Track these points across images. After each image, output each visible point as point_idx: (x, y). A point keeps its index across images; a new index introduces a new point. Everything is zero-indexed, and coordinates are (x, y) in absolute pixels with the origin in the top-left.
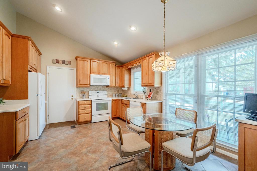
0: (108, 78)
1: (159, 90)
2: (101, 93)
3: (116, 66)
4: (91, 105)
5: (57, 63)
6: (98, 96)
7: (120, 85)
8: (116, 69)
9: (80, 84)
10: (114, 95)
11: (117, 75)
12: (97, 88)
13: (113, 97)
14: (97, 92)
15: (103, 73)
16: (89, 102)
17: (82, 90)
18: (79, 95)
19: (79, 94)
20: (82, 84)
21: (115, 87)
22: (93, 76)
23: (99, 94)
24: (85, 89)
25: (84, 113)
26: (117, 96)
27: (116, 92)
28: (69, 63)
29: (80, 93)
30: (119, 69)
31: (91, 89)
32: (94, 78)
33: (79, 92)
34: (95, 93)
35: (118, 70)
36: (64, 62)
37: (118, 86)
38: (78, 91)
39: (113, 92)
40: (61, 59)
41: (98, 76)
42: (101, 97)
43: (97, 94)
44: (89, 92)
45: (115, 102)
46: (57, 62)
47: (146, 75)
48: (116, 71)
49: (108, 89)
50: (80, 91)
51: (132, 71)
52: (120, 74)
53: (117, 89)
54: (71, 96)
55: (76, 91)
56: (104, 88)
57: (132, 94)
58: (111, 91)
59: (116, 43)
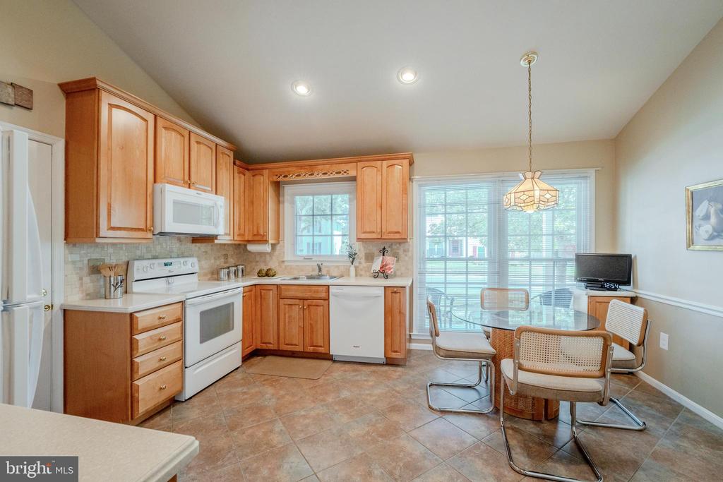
1: (401, 252)
2: (179, 266)
3: (234, 163)
4: (184, 324)
6: (171, 280)
7: (244, 235)
8: (236, 174)
9: (113, 229)
10: (224, 273)
11: (237, 198)
14: (166, 265)
16: (175, 311)
17: (94, 256)
18: (82, 285)
19: (81, 279)
20: (120, 229)
21: (233, 242)
22: (171, 192)
23: (175, 270)
25: (157, 365)
28: (24, 99)
29: (86, 270)
30: (242, 178)
32: (176, 203)
33: (81, 269)
35: (240, 180)
37: (238, 238)
38: (74, 262)
39: (213, 261)
43: (166, 271)
45: (250, 298)
47: (379, 209)
48: (235, 181)
49: (197, 249)
50: (86, 262)
52: (245, 196)
55: (66, 262)
56: (183, 247)
57: (286, 264)
58: (206, 259)
59: (302, 90)
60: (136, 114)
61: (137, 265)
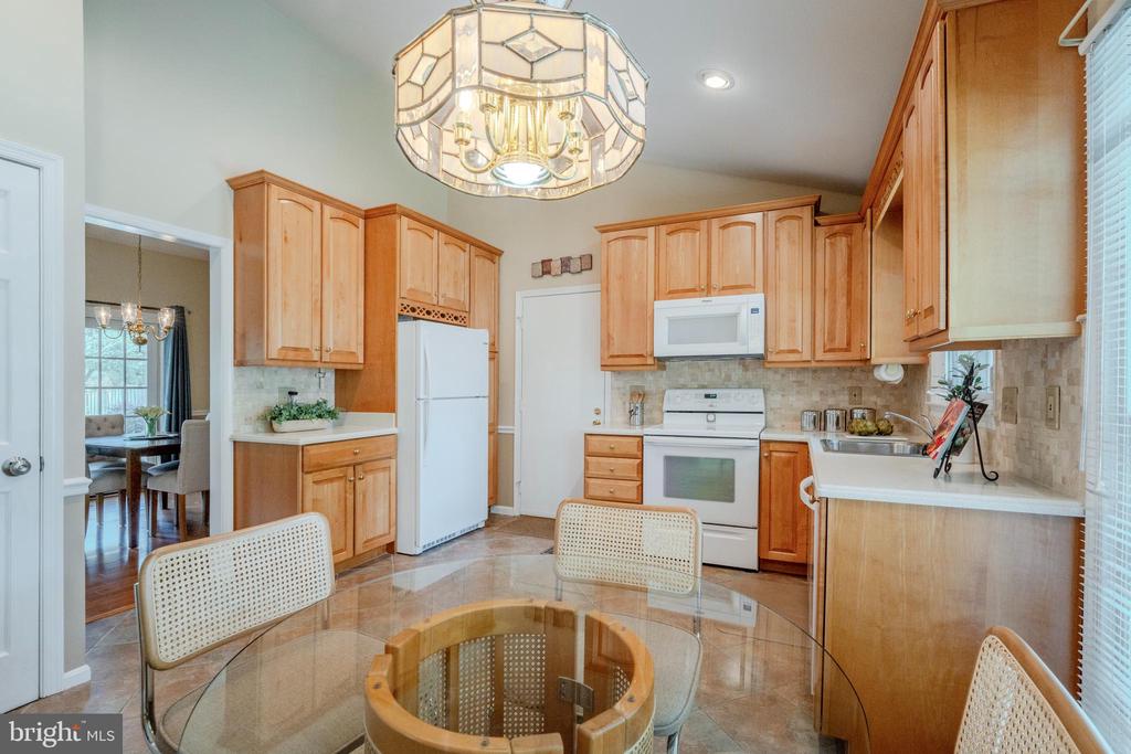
0: (754, 311)
2: (730, 399)
3: (815, 224)
4: (641, 465)
5: (544, 273)
6: (711, 417)
8: (822, 241)
9: (612, 357)
10: (809, 417)
11: (822, 285)
12: (708, 376)
14: (707, 396)
15: (724, 288)
17: (636, 383)
18: (625, 409)
19: (625, 404)
20: (618, 356)
21: (814, 364)
22: (665, 310)
23: (718, 405)
24: (651, 378)
26: (831, 426)
28: (587, 263)
30: (842, 242)
31: (682, 381)
32: (671, 320)
33: (624, 394)
34: (693, 400)
35: (833, 250)
36: (566, 264)
37: (830, 356)
38: (619, 389)
40: (556, 255)
41: (693, 306)
42: (724, 425)
43: (706, 405)
44: (664, 392)
46: (545, 268)
48: (820, 255)
50: (628, 388)
52: (849, 275)
53: (848, 374)
54: (593, 408)
55: (612, 388)
56: (750, 375)
58: (798, 392)
60: (635, 237)
61: (669, 393)
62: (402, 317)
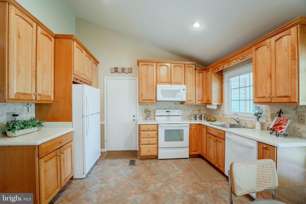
0: (184, 90)
2: (173, 112)
3: (196, 69)
5: (115, 72)
6: (169, 117)
7: (202, 101)
8: (197, 74)
9: (143, 100)
10: (193, 117)
11: (197, 84)
12: (166, 106)
13: (191, 119)
14: (167, 112)
15: (174, 83)
16: (155, 127)
18: (143, 115)
19: (143, 114)
20: (145, 100)
21: (195, 104)
22: (160, 87)
23: (170, 114)
24: (150, 106)
25: (147, 143)
26: (198, 118)
27: (197, 112)
28: (130, 71)
29: (144, 111)
30: (201, 74)
31: (159, 107)
32: (162, 90)
33: (142, 111)
34: (164, 113)
35: (199, 77)
36: (123, 70)
37: (199, 102)
38: (141, 109)
39: (191, 112)
40: (120, 66)
41: (167, 87)
42: (173, 120)
43: (167, 114)
44: (155, 110)
45: (196, 129)
46: (116, 70)
47: (269, 80)
48: (196, 77)
49: (183, 106)
50: (144, 109)
51: (226, 75)
52: (203, 83)
53: (198, 106)
54: (132, 115)
55: (139, 109)
56: (176, 106)
57: (225, 116)
58: (188, 110)
59: (197, 25)
60: (150, 65)
61: (157, 111)
62: (74, 83)
